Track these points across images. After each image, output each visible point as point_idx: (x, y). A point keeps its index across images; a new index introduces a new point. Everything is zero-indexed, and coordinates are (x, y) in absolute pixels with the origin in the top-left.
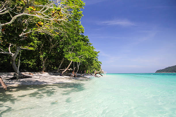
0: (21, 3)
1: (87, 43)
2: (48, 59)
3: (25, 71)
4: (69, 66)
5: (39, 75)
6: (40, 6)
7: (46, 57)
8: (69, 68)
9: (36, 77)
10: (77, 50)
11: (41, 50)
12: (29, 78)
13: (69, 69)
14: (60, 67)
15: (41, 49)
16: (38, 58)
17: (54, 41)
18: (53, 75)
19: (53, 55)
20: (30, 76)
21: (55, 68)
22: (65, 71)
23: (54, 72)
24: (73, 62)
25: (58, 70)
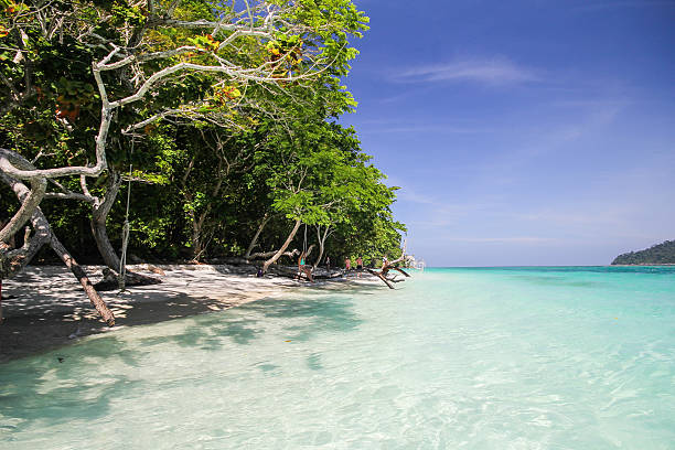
0: (133, 15)
1: (353, 155)
2: (211, 215)
3: (136, 258)
4: (289, 240)
5: (184, 275)
6: (197, 23)
7: (205, 207)
8: (289, 249)
9: (175, 280)
10: (317, 182)
11: (187, 184)
12: (156, 286)
13: (290, 254)
14: (253, 244)
15: (185, 178)
16: (178, 213)
17: (232, 149)
18: (232, 272)
19: (231, 202)
20: (155, 276)
21: (235, 248)
22: (274, 258)
23: (235, 265)
24: (302, 227)
25: (248, 256)
